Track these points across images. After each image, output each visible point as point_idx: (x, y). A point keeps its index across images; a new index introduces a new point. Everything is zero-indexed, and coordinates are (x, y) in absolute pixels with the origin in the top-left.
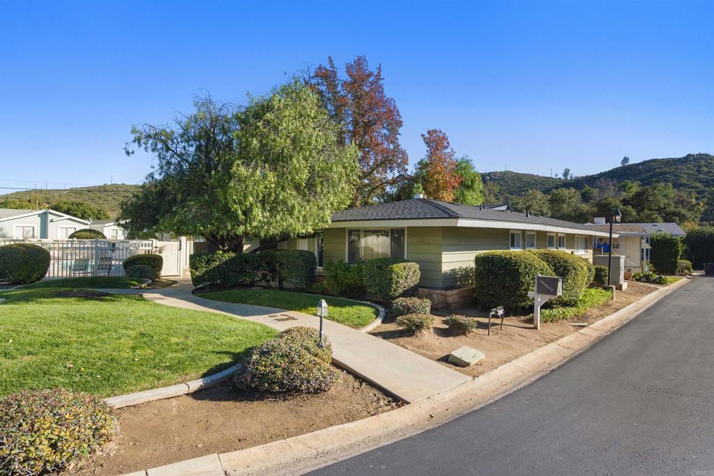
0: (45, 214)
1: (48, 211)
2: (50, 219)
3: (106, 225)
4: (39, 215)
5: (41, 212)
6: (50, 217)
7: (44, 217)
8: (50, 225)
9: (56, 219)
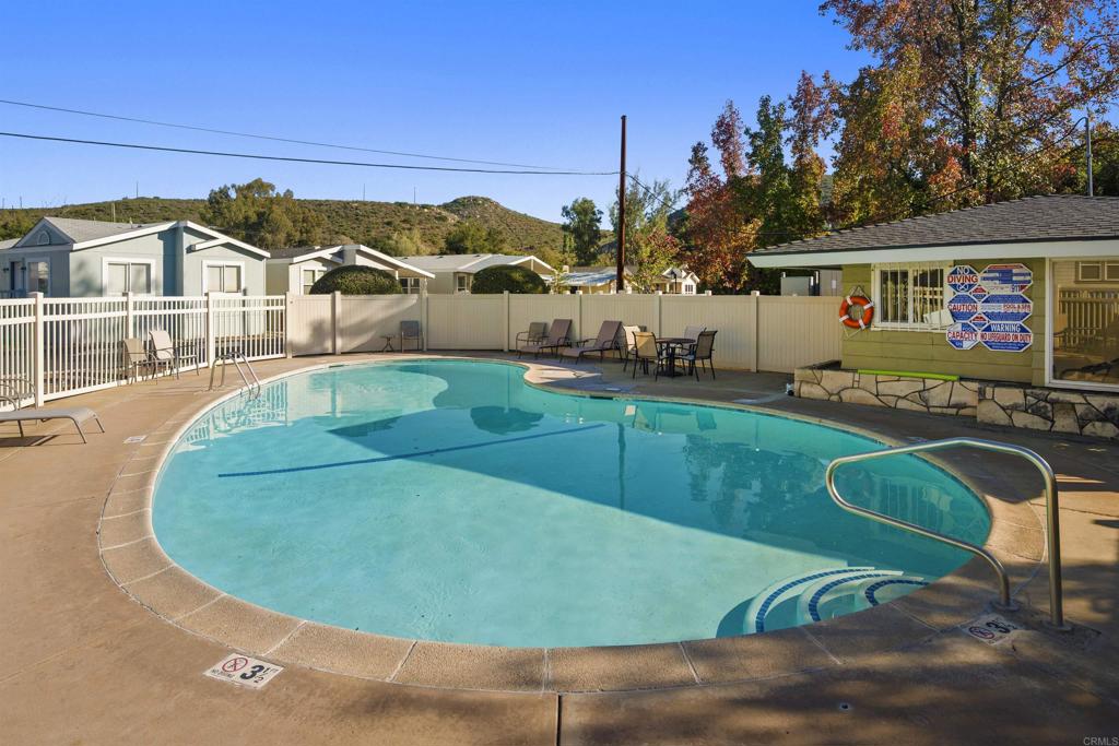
0: (174, 230)
1: (182, 224)
2: (186, 245)
3: (296, 260)
4: (161, 235)
5: (166, 226)
6: (188, 240)
7: (171, 240)
8: (188, 260)
9: (200, 244)
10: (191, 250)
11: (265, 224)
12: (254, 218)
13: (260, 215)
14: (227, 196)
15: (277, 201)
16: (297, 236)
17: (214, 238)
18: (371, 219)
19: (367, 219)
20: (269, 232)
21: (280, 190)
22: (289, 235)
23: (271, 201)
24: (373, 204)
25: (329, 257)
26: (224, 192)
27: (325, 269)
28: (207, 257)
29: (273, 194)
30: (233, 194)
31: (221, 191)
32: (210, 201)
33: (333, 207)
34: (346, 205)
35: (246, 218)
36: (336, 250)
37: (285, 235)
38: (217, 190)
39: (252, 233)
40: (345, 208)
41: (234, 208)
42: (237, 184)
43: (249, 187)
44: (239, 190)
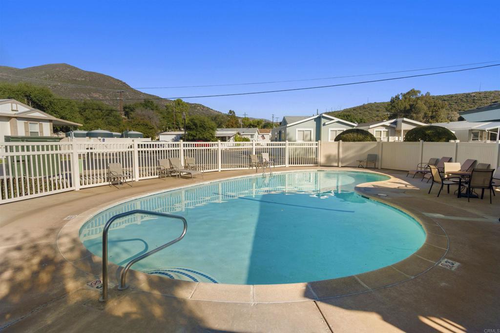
0: (319, 118)
1: (322, 115)
4: (315, 120)
5: (316, 116)
6: (323, 121)
7: (318, 122)
8: (323, 128)
9: (328, 122)
10: (324, 125)
11: (413, 110)
12: (408, 107)
13: (411, 106)
14: (399, 98)
15: (422, 98)
16: (430, 114)
17: (333, 120)
18: (483, 101)
19: (480, 102)
20: (415, 113)
21: (424, 93)
22: (425, 114)
23: (418, 98)
24: (485, 93)
25: (389, 125)
26: (397, 97)
27: (387, 130)
28: (330, 127)
29: (419, 95)
30: (401, 97)
31: (396, 97)
32: (391, 102)
33: (459, 97)
34: (467, 96)
35: (405, 108)
36: (392, 121)
37: (423, 114)
38: (394, 97)
39: (407, 114)
40: (467, 97)
41: (400, 104)
42: (403, 93)
43: (408, 93)
44: (404, 95)
